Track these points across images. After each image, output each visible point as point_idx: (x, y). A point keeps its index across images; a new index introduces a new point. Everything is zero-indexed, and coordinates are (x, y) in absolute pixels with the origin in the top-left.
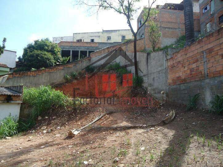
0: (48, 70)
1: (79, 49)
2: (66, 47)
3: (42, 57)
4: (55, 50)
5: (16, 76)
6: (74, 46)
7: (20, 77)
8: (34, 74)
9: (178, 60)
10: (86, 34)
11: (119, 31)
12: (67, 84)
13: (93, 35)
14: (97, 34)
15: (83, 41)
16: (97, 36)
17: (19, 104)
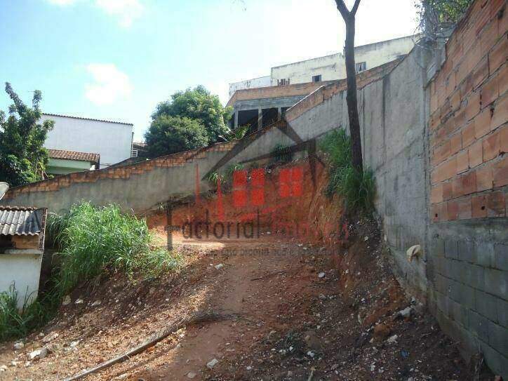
0: (162, 161)
1: (278, 103)
2: (248, 103)
3: (175, 131)
4: (211, 112)
5: (79, 181)
6: (267, 99)
8: (125, 175)
10: (301, 65)
11: (389, 44)
12: (215, 196)
13: (317, 65)
14: (328, 59)
16: (328, 66)
17: (37, 256)
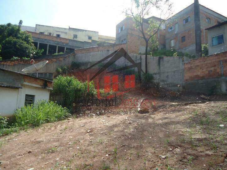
1: (48, 42)
7: (24, 64)
9: (196, 65)
13: (59, 30)
15: (52, 35)
16: (64, 32)
